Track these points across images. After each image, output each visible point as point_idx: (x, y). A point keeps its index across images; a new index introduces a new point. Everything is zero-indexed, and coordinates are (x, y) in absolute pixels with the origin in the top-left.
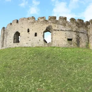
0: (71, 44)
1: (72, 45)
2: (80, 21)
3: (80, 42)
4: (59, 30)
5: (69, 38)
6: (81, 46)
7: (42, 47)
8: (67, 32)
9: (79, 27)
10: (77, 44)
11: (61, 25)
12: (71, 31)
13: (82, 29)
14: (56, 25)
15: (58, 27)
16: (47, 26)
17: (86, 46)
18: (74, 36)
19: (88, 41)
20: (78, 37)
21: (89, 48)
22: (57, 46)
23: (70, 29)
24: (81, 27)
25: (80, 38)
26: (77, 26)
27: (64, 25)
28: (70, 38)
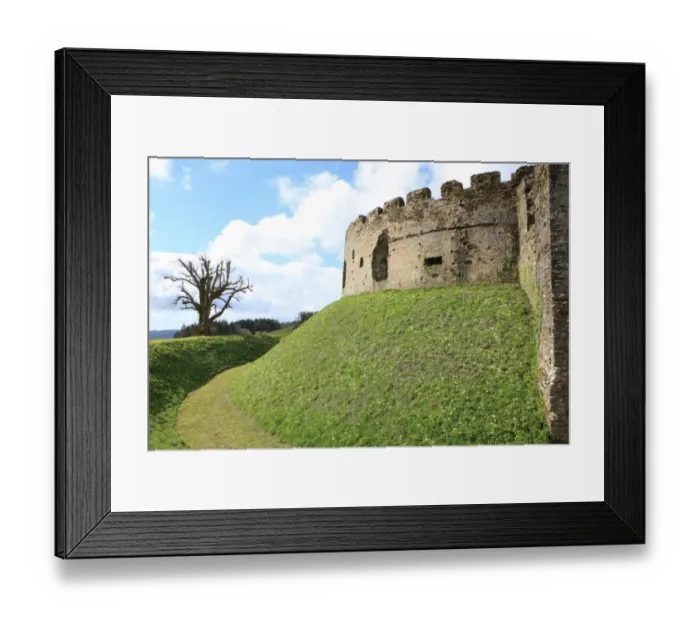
0: (435, 276)
1: (439, 279)
2: (480, 181)
3: (470, 262)
4: (402, 238)
5: (429, 255)
6: (473, 276)
7: (368, 293)
8: (424, 237)
9: (470, 208)
10: (457, 272)
11: (410, 218)
12: (438, 230)
13: (483, 213)
14: (397, 225)
15: (401, 229)
16: (379, 232)
17: (500, 275)
18: (446, 246)
19: (516, 250)
20: (465, 244)
21: (517, 278)
22: (398, 288)
23: (434, 225)
24: (482, 202)
25: (470, 247)
26: (462, 205)
27: (419, 216)
28: (435, 255)
